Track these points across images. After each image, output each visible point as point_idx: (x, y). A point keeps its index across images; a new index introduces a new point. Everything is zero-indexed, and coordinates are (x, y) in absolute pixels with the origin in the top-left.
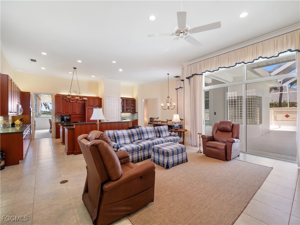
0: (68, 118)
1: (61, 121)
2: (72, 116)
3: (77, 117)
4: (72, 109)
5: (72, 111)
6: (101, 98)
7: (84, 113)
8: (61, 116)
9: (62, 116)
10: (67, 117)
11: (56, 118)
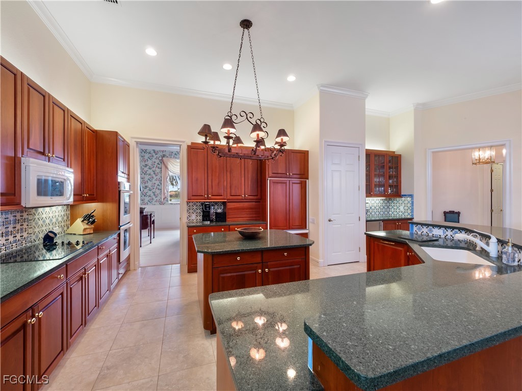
0: (219, 211)
1: (203, 220)
2: (230, 205)
3: (243, 209)
4: (229, 185)
5: (229, 190)
6: (308, 151)
7: (259, 197)
8: (202, 204)
9: (206, 205)
10: (216, 207)
11: (191, 211)
